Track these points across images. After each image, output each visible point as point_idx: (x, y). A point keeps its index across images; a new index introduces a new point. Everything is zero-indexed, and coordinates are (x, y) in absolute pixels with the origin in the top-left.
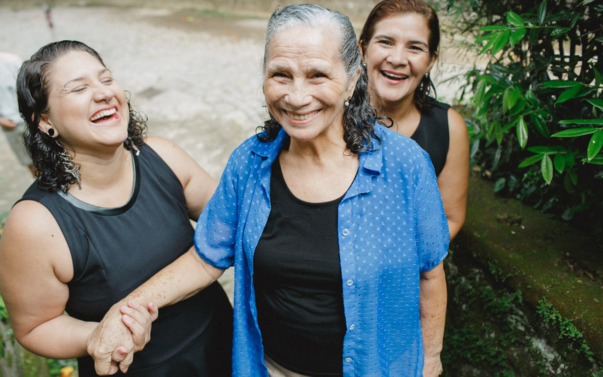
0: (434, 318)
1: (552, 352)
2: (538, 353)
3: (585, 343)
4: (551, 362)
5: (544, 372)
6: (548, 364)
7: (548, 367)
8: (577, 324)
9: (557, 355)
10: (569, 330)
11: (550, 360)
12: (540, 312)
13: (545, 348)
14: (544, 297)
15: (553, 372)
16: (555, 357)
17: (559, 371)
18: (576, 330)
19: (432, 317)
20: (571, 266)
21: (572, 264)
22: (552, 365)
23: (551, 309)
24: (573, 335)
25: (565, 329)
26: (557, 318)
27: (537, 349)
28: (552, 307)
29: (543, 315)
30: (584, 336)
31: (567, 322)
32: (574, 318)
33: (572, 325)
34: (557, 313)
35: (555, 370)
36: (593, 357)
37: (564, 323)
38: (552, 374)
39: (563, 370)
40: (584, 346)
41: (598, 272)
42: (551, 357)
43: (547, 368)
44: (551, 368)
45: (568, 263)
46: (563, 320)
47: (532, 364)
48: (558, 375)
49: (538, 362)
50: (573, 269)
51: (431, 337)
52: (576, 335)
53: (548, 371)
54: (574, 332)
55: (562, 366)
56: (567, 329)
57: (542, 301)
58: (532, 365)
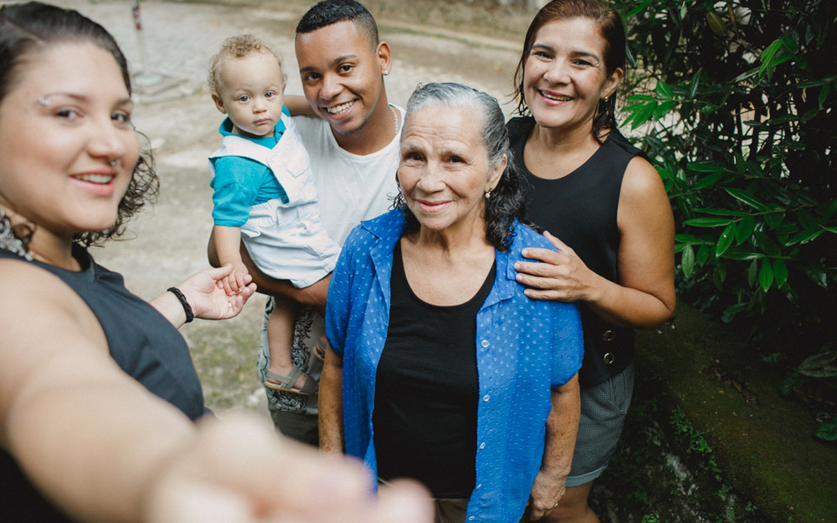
0: (564, 436)
1: (685, 471)
2: (671, 471)
3: (713, 460)
4: (683, 481)
5: (676, 493)
6: (680, 485)
7: (680, 487)
8: (708, 438)
9: (689, 474)
10: (699, 445)
11: (682, 480)
12: (673, 423)
13: (679, 466)
14: (678, 407)
15: (684, 493)
16: (687, 476)
17: (690, 492)
18: (706, 444)
19: (562, 435)
20: (719, 375)
21: (720, 373)
22: (684, 486)
23: (683, 420)
24: (702, 449)
25: (695, 443)
26: (689, 429)
27: (672, 467)
28: (685, 417)
29: (676, 427)
30: (713, 451)
31: (698, 435)
32: (706, 431)
33: (703, 439)
34: (689, 425)
35: (686, 491)
36: (721, 475)
37: (695, 436)
38: (683, 495)
39: (694, 491)
40: (712, 462)
41: (747, 384)
42: (683, 475)
43: (678, 489)
44: (682, 489)
45: (716, 372)
46: (694, 433)
47: (665, 484)
48: (689, 496)
49: (672, 482)
50: (720, 378)
51: (557, 458)
52: (705, 450)
53: (680, 492)
54: (704, 447)
55: (693, 486)
56: (697, 442)
57: (675, 410)
58: (665, 486)
